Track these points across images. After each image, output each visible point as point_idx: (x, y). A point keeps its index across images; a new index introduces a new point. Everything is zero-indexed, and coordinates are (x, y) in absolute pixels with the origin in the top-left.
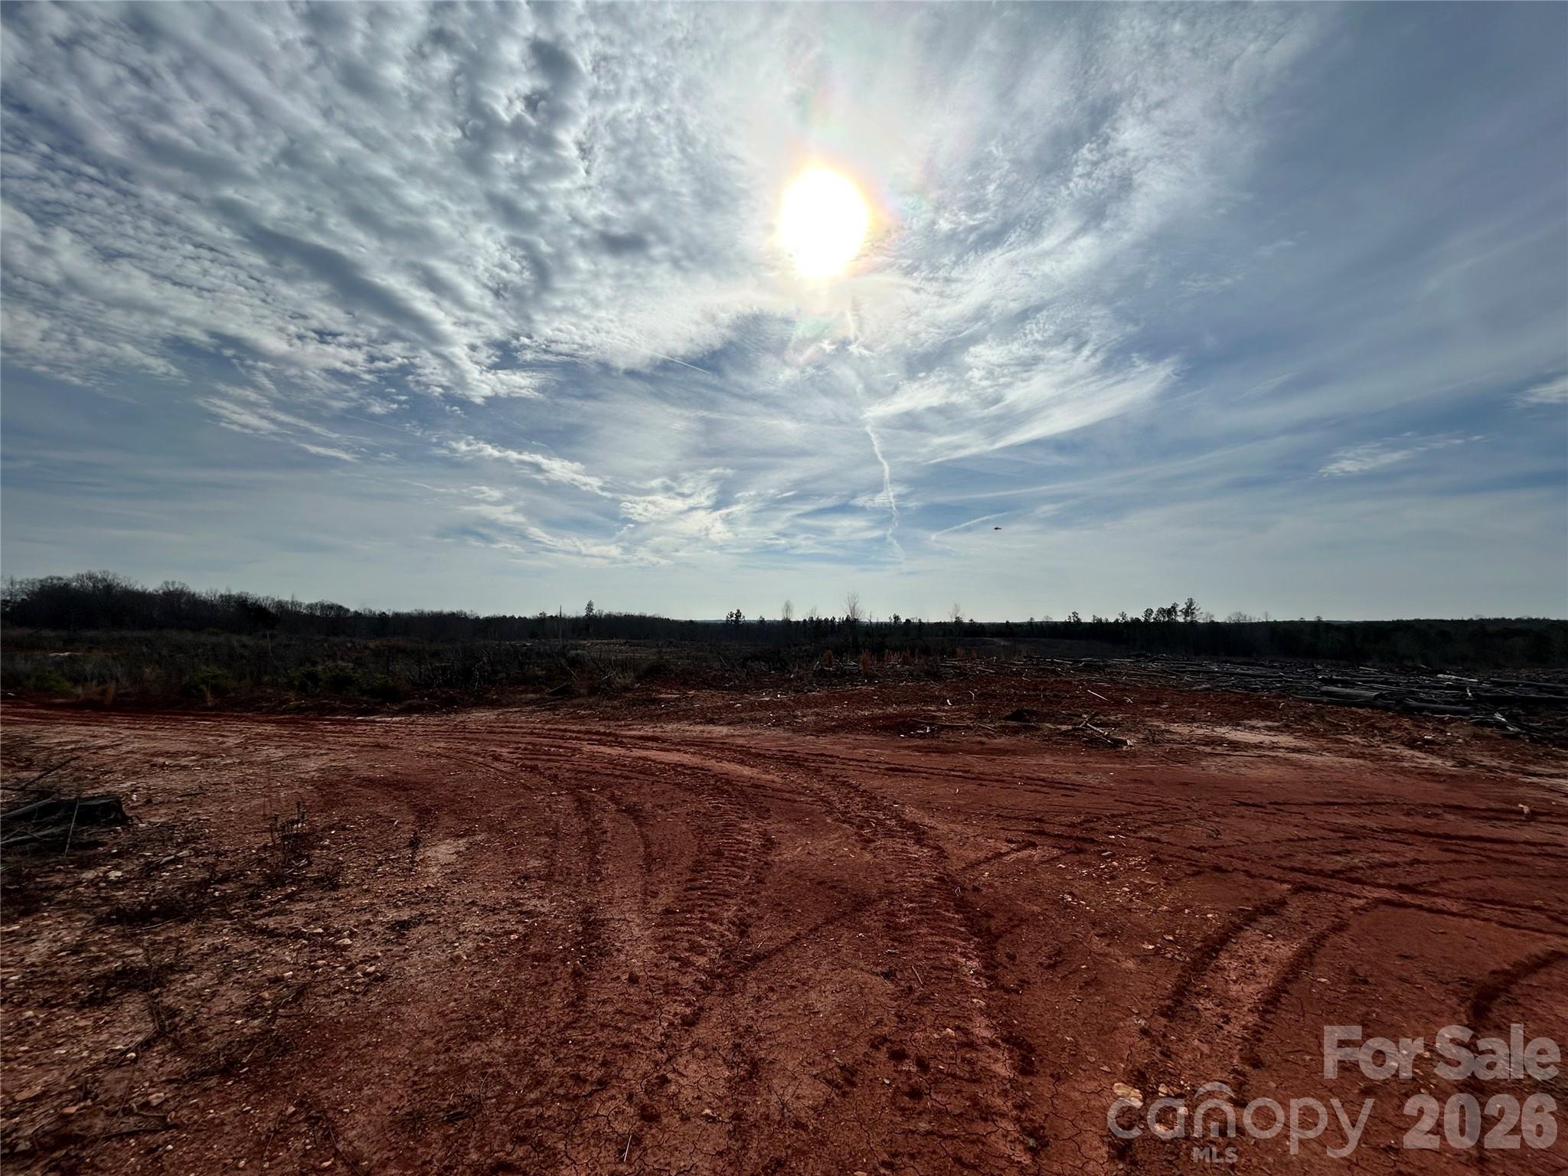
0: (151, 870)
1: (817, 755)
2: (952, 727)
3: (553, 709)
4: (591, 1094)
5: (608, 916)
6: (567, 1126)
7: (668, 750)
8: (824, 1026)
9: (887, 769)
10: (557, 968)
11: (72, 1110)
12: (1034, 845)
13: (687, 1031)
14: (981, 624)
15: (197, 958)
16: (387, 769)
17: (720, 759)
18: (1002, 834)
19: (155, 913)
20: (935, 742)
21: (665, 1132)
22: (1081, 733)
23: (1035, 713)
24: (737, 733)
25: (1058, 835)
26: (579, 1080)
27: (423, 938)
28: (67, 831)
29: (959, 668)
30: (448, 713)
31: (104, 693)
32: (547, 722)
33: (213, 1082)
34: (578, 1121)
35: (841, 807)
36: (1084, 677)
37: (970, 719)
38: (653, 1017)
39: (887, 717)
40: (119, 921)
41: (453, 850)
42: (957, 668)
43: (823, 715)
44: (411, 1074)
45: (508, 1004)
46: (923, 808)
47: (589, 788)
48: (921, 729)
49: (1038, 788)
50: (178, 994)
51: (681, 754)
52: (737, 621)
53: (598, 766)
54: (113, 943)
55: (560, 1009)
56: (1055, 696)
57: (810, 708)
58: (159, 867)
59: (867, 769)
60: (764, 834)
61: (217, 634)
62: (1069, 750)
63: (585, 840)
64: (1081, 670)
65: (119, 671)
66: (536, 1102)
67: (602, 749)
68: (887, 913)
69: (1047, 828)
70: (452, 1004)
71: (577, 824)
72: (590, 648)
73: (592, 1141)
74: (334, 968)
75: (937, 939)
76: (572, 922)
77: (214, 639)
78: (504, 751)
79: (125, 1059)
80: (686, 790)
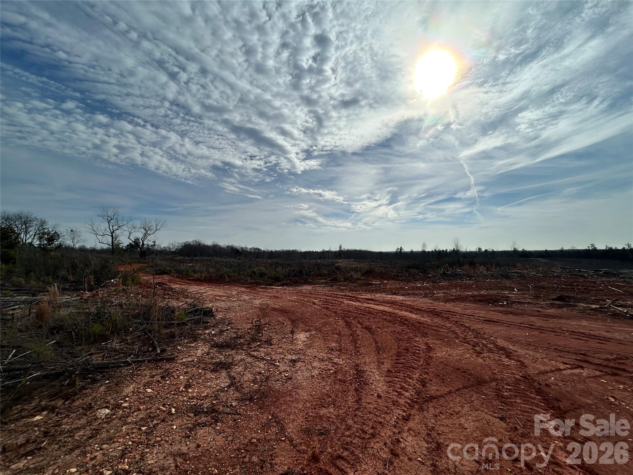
0: (221, 332)
1: (447, 311)
2: (519, 302)
3: (332, 286)
4: (369, 438)
5: (365, 369)
6: (362, 449)
7: (378, 305)
8: (471, 435)
9: (484, 320)
10: (349, 386)
11: (215, 402)
12: (582, 368)
13: (405, 422)
14: (529, 251)
15: (237, 361)
16: (279, 305)
17: (401, 310)
18: (559, 359)
19: (225, 346)
20: (510, 309)
21: (402, 462)
22: (606, 310)
23: (573, 298)
24: (407, 299)
25: (598, 364)
26: (365, 432)
27: (301, 367)
28: (201, 318)
29: (521, 273)
30: (296, 286)
31: (201, 276)
32: (330, 291)
33: (247, 403)
34: (366, 448)
35: (463, 336)
36: (604, 279)
37: (530, 299)
38: (390, 413)
39: (482, 296)
40: (217, 347)
41: (305, 336)
42: (519, 273)
43: (447, 293)
44: (304, 414)
45: (333, 396)
46: (508, 341)
47: (349, 317)
48: (501, 302)
49: (580, 337)
50: (234, 372)
51: (384, 307)
52: (401, 252)
53: (351, 309)
54: (216, 353)
55: (352, 402)
56: (585, 289)
57: (441, 290)
58: (223, 331)
59: (474, 319)
60: (427, 344)
61: (226, 258)
62: (598, 319)
63: (351, 338)
64: (602, 276)
65: (204, 270)
66: (349, 436)
67: (352, 302)
68: (496, 389)
69: (589, 359)
70: (314, 392)
71: (346, 331)
72: (342, 263)
73: (372, 457)
74: (275, 372)
75: (527, 406)
76: (352, 369)
77: (225, 260)
78: (316, 301)
79: (224, 390)
80: (388, 322)
